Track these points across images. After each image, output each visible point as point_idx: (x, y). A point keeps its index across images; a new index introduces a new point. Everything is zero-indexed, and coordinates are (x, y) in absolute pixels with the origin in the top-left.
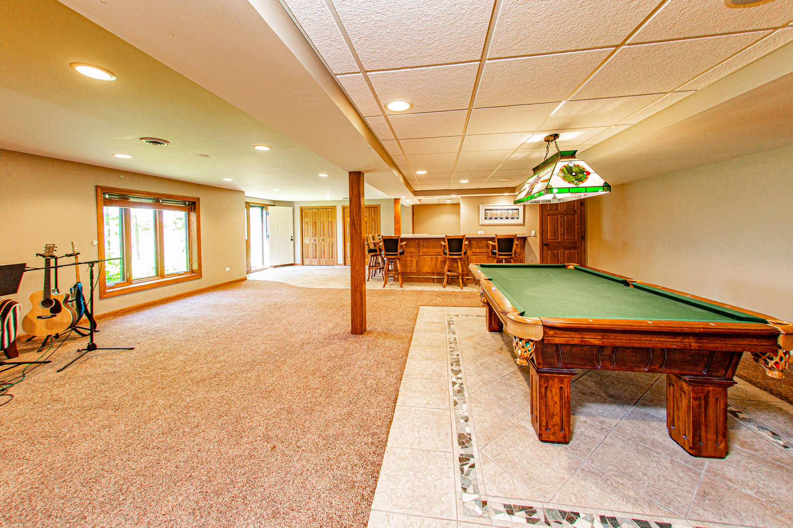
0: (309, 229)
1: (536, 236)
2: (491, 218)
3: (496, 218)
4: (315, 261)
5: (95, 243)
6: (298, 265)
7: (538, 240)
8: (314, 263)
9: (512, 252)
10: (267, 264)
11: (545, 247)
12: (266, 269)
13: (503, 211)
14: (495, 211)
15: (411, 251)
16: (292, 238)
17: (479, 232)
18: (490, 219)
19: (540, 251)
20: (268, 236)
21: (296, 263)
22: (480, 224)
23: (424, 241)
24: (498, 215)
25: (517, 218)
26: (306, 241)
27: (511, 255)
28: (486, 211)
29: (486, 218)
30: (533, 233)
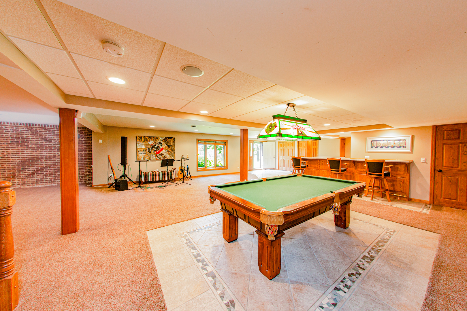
0: (282, 152)
1: (426, 163)
2: (377, 147)
3: (382, 147)
4: (284, 168)
5: (196, 155)
6: (277, 169)
7: (428, 166)
8: (283, 170)
9: (381, 173)
10: (262, 168)
11: (437, 173)
12: (261, 169)
13: (388, 142)
14: (381, 142)
15: (315, 167)
16: (274, 157)
17: (366, 157)
18: (375, 148)
19: (431, 176)
20: (263, 155)
21: (276, 168)
22: (367, 151)
23: (323, 161)
24: (384, 145)
25: (404, 147)
26: (281, 158)
27: (381, 175)
28: (372, 142)
29: (372, 147)
30: (423, 159)
